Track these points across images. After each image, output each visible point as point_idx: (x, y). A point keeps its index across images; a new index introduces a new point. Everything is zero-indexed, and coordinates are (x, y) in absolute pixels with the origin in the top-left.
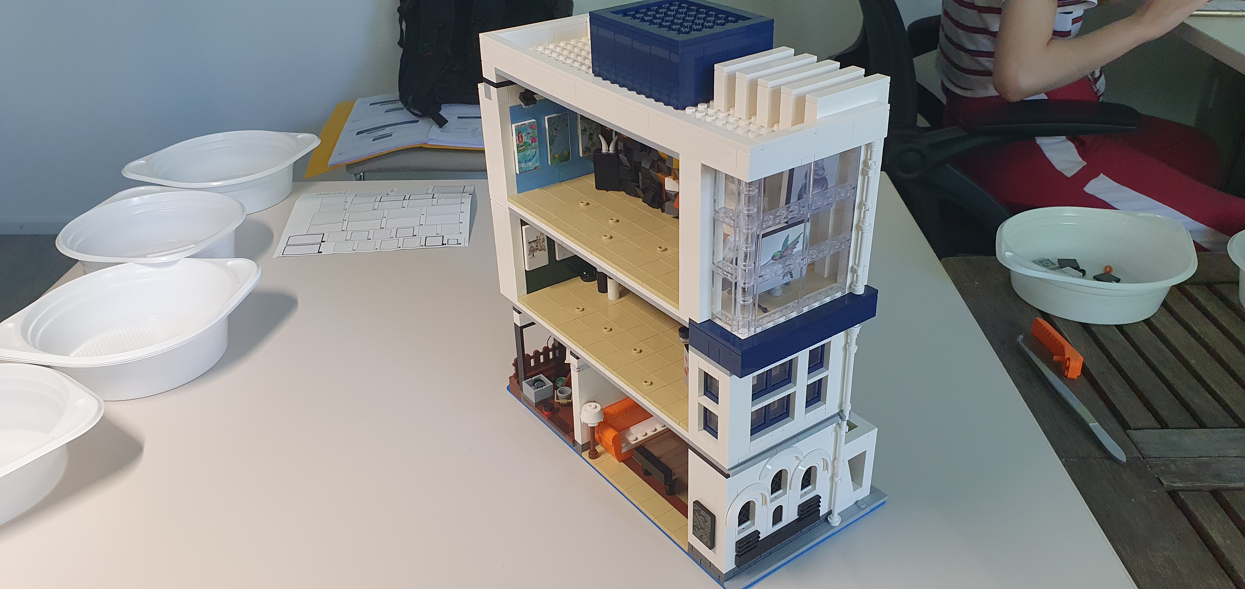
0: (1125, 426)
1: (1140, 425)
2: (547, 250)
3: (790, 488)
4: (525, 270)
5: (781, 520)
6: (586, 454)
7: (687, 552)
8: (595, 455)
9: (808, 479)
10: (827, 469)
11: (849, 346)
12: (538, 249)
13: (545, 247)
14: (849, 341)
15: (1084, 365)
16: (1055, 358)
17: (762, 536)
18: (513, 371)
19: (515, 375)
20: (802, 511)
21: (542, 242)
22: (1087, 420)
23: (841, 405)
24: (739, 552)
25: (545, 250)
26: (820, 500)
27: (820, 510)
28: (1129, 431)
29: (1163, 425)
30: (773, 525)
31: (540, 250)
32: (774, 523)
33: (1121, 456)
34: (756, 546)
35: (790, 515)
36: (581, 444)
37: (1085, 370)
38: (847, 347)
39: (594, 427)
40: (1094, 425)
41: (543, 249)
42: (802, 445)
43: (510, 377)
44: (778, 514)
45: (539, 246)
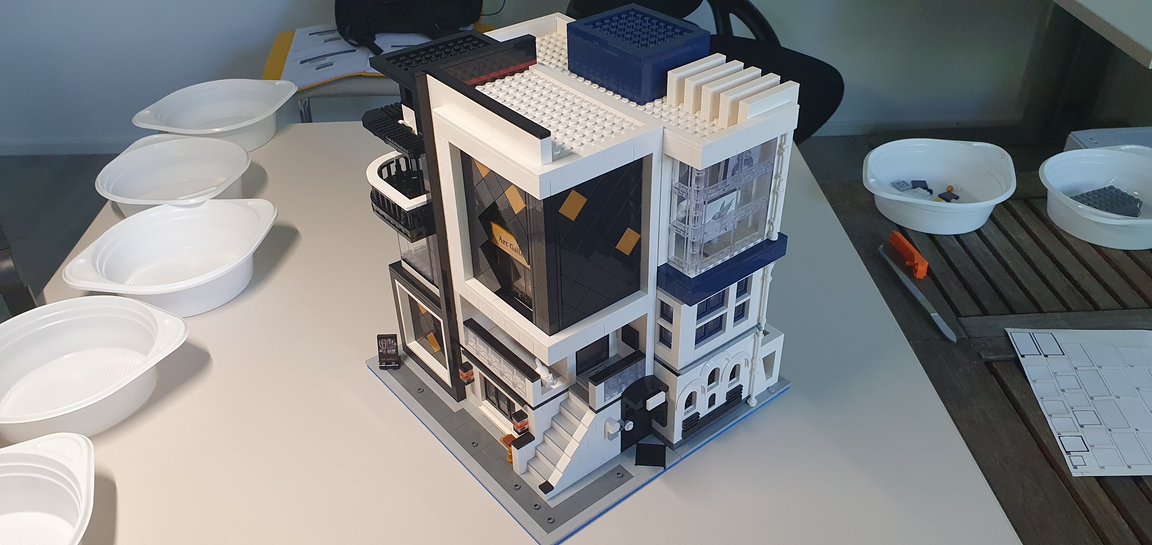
0: (958, 314)
1: (968, 313)
3: (721, 381)
5: (714, 404)
9: (734, 374)
10: (747, 366)
11: (766, 277)
14: (765, 273)
15: (929, 267)
16: (907, 263)
17: (701, 416)
20: (729, 397)
22: (929, 311)
23: (758, 320)
24: (686, 429)
26: (742, 388)
27: (742, 395)
28: (960, 318)
29: (985, 312)
30: (709, 407)
32: (710, 406)
33: (953, 338)
34: (697, 424)
35: (721, 400)
37: (929, 271)
38: (764, 278)
40: (935, 315)
42: (731, 350)
44: (712, 400)
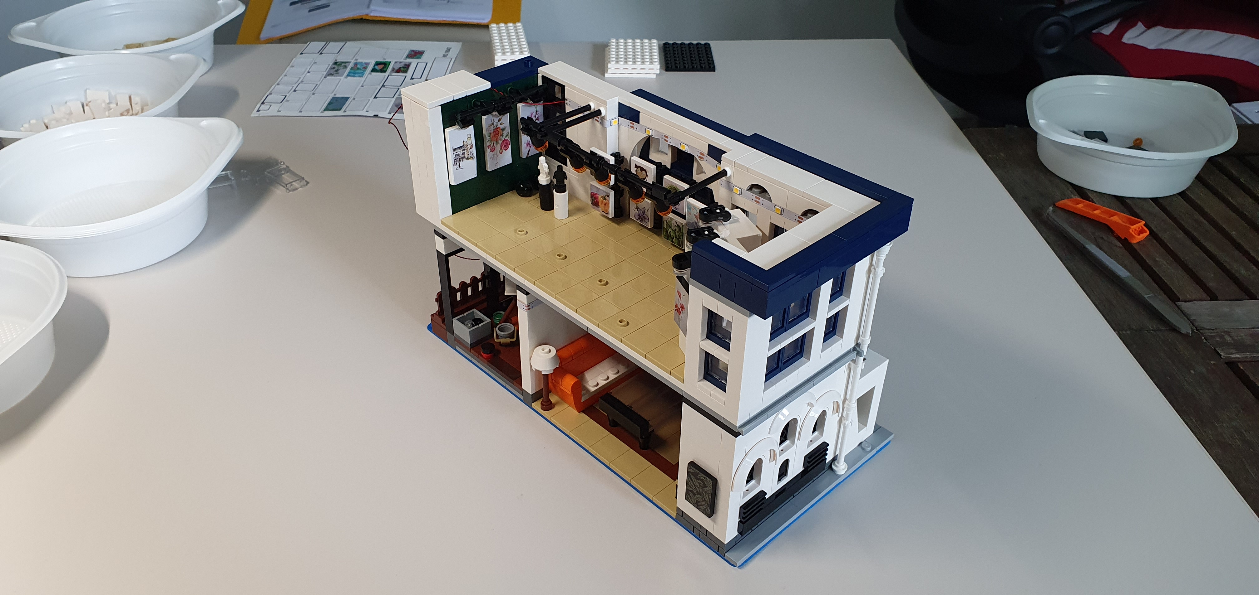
2: (476, 158)
3: (799, 439)
4: (450, 185)
5: (786, 475)
6: (537, 405)
7: (675, 518)
8: (548, 406)
10: (837, 411)
11: (875, 269)
12: (464, 157)
13: (473, 154)
14: (874, 264)
17: (767, 497)
18: (435, 308)
19: (439, 313)
20: (809, 462)
21: (470, 149)
23: (859, 338)
24: (744, 518)
25: (473, 158)
26: (828, 447)
27: (826, 459)
30: (778, 481)
31: (467, 159)
32: (779, 479)
34: (761, 509)
35: (796, 468)
36: (531, 394)
38: (872, 270)
39: (548, 375)
41: (471, 157)
43: (432, 315)
44: (784, 469)
45: (466, 153)
